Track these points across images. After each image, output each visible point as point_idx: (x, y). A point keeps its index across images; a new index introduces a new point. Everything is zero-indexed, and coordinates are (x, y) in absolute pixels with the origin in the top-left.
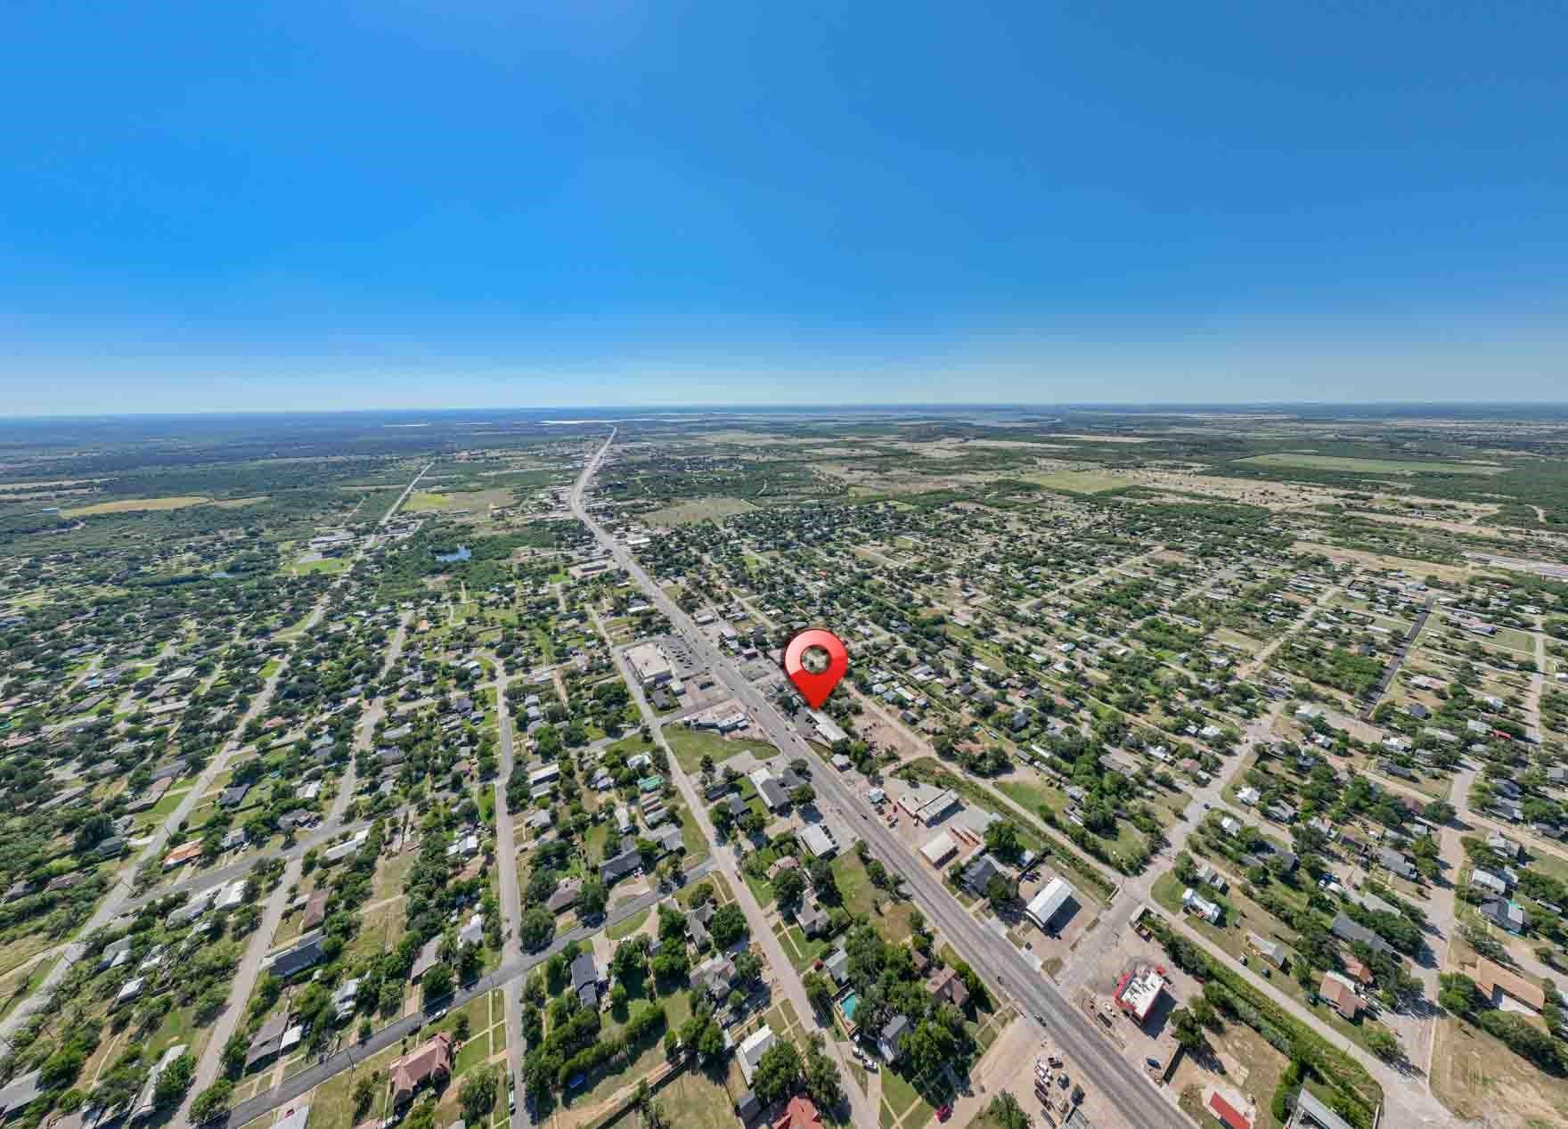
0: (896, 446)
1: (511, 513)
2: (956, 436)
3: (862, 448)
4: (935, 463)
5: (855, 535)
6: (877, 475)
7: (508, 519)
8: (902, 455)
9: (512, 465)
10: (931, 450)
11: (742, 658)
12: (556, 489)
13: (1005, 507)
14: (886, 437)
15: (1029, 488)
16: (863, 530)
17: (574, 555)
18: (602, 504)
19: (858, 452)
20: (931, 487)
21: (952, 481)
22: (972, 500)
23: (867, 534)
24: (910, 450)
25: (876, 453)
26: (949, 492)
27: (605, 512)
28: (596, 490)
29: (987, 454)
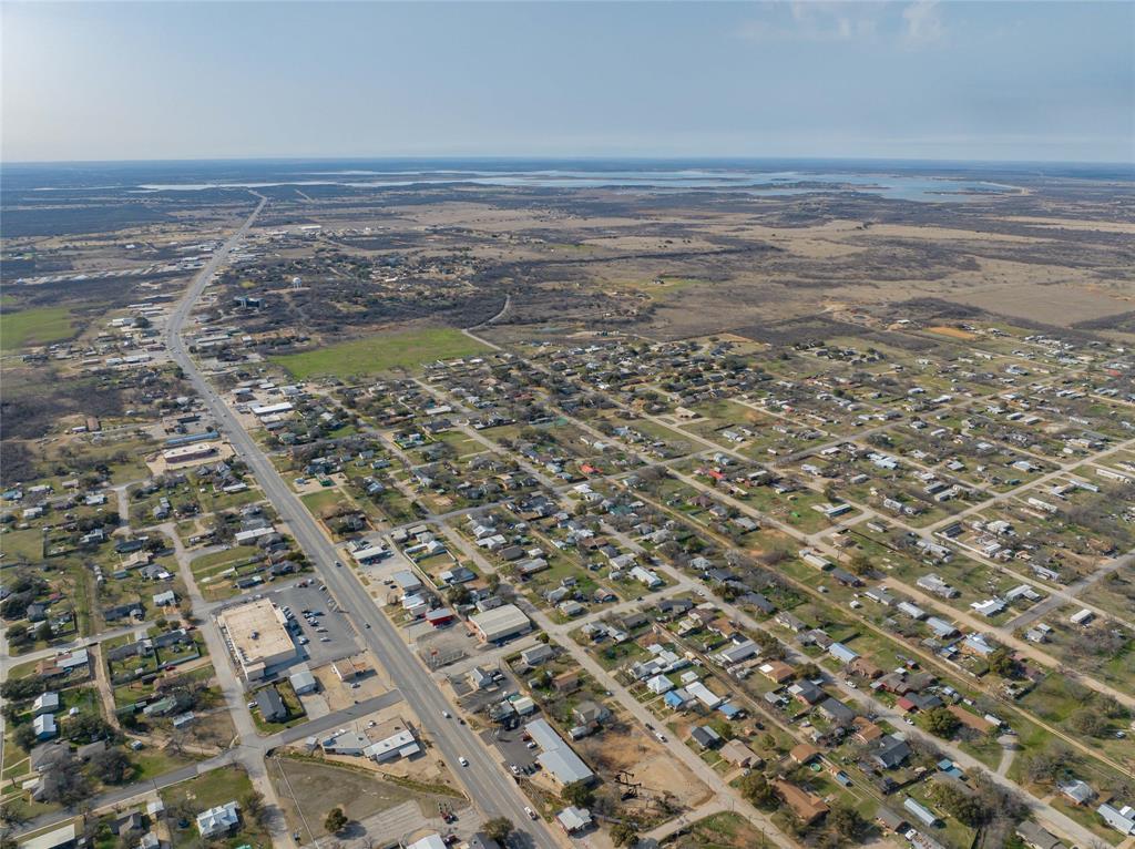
0: (744, 235)
1: (62, 354)
2: (853, 217)
3: (687, 236)
4: (811, 266)
5: (653, 397)
6: (704, 287)
7: (55, 365)
8: (753, 249)
9: (77, 264)
10: (804, 242)
11: (427, 627)
12: (144, 310)
13: (919, 348)
14: (730, 218)
15: (961, 314)
16: (670, 388)
17: (156, 430)
18: (219, 338)
19: (678, 244)
20: (798, 308)
21: (834, 299)
22: (862, 332)
23: (675, 396)
24: (768, 241)
25: (708, 246)
26: (826, 319)
27: (223, 353)
28: (212, 310)
29: (900, 251)
